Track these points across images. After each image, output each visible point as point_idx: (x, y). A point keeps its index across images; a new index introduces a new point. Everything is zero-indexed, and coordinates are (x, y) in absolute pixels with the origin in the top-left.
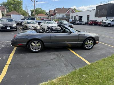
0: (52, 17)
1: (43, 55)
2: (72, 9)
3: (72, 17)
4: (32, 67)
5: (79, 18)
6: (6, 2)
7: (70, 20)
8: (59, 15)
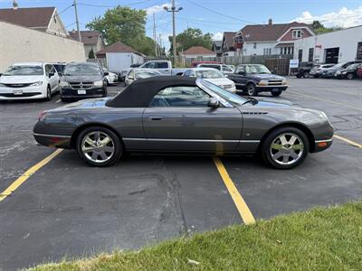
0: (231, 54)
1: (116, 176)
2: (303, 24)
3: (301, 52)
4: (60, 210)
5: (327, 55)
6: (103, 17)
7: (291, 61)
8: (255, 47)
